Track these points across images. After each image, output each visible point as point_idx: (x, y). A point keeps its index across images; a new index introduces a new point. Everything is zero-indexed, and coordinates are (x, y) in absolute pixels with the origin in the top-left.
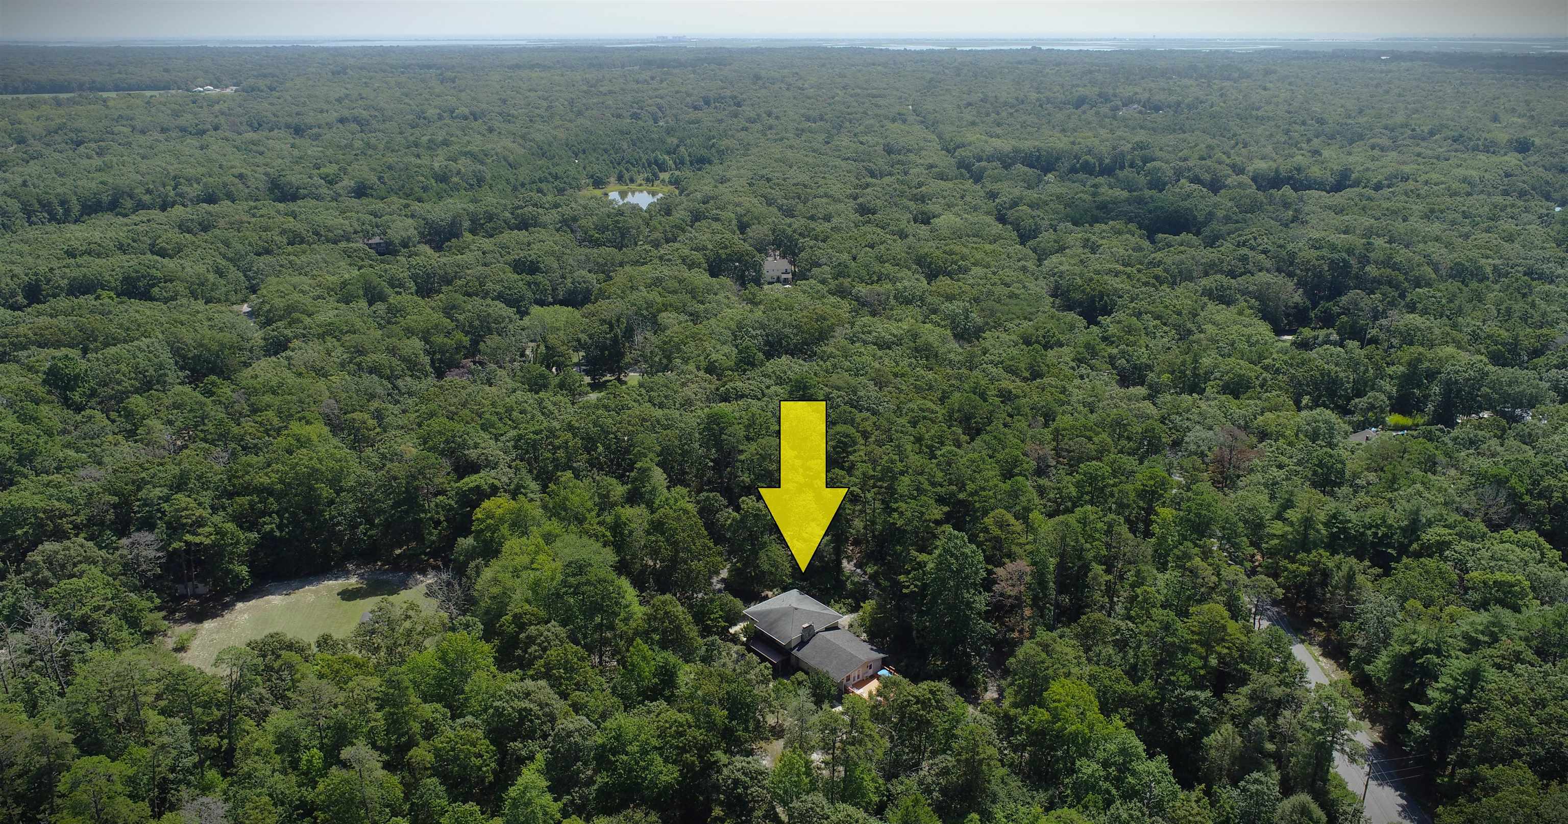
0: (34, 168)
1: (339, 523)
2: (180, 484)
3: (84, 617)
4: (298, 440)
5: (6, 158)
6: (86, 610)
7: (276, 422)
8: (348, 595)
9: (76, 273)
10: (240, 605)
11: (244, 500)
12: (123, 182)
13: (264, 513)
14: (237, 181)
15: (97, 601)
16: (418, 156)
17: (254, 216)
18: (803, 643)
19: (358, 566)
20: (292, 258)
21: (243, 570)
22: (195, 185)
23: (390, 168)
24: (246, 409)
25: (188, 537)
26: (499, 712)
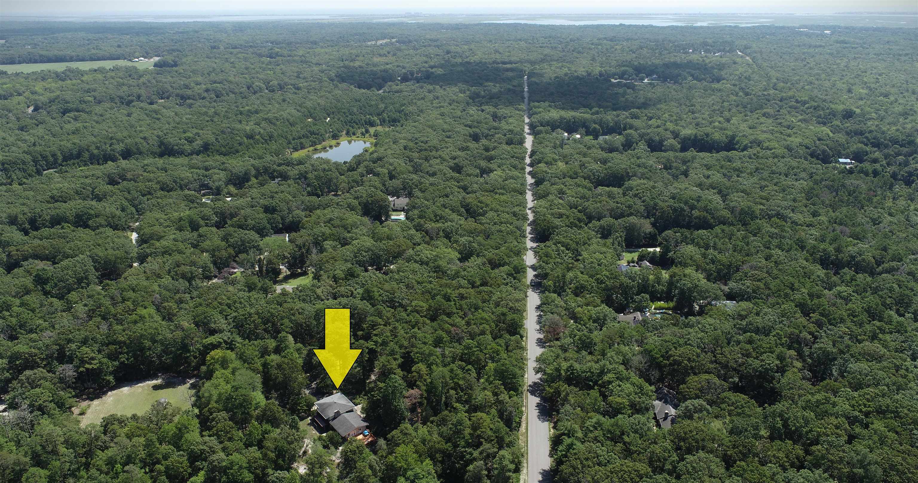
0: (40, 131)
1: (153, 357)
2: (84, 342)
3: (40, 405)
4: (140, 317)
5: (27, 124)
6: (41, 402)
7: (132, 307)
8: (156, 388)
9: (53, 212)
10: (110, 393)
11: (112, 347)
12: (84, 143)
13: (121, 353)
14: (142, 141)
15: (46, 398)
16: (240, 122)
17: (145, 171)
18: (334, 418)
19: (163, 374)
20: (159, 200)
21: (111, 378)
22: (121, 144)
23: (223, 132)
24: (120, 299)
25: (87, 366)
26: (192, 451)
